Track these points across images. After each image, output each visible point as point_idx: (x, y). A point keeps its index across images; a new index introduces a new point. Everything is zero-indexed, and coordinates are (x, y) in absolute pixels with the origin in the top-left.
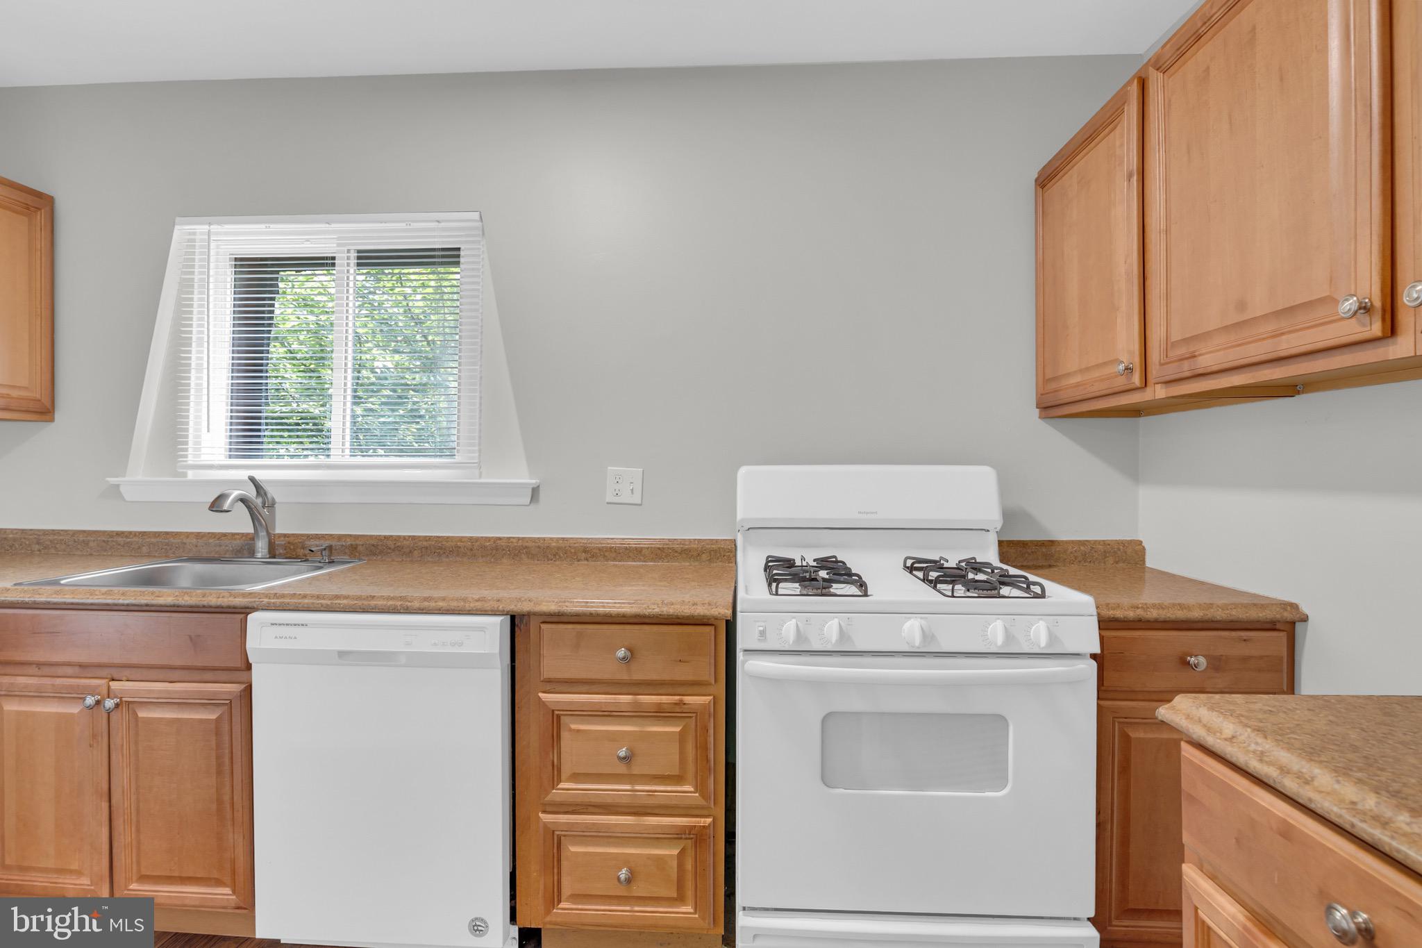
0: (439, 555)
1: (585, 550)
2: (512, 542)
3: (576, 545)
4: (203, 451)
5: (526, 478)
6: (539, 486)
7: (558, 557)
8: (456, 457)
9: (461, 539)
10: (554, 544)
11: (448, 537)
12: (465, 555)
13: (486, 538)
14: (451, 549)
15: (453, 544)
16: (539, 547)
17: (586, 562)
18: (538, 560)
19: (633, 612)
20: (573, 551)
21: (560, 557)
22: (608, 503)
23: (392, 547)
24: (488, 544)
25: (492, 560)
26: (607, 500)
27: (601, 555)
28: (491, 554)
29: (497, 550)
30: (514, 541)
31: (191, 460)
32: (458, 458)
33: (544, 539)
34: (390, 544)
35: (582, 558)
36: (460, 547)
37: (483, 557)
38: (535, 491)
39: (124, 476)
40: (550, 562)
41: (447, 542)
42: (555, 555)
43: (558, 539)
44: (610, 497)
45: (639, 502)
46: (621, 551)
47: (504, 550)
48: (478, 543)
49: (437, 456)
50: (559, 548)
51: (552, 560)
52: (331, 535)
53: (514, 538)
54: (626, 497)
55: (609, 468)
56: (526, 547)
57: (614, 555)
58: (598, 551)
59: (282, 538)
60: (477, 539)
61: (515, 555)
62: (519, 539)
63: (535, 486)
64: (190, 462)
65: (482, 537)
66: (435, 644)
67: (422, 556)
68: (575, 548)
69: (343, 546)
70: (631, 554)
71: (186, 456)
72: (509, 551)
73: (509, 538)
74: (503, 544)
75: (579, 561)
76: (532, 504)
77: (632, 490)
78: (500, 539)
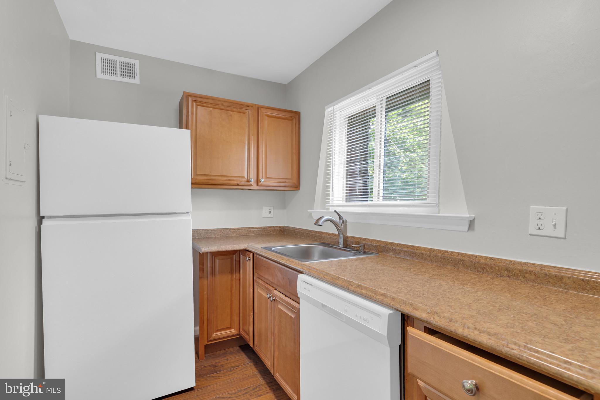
0: (413, 257)
1: (507, 270)
2: (454, 255)
3: (500, 264)
4: (334, 199)
5: (465, 214)
6: (474, 219)
7: (485, 271)
8: (428, 200)
9: (425, 249)
10: (483, 261)
11: (418, 247)
12: (426, 259)
13: (439, 250)
14: (419, 255)
15: (420, 252)
16: (471, 261)
17: (508, 279)
18: (471, 271)
19: (489, 345)
20: (497, 268)
21: (487, 271)
22: (530, 235)
23: (391, 249)
24: (439, 254)
25: (441, 265)
26: (530, 233)
27: (521, 276)
28: (441, 261)
29: (444, 259)
30: (456, 255)
31: (331, 203)
32: (428, 201)
33: (476, 256)
34: (391, 247)
35: (505, 275)
36: (423, 254)
37: (436, 262)
38: (471, 224)
39: (313, 210)
40: (479, 273)
41: (417, 250)
42: (483, 269)
43: (486, 258)
44: (532, 230)
45: (563, 236)
46: (541, 276)
47: (448, 260)
48: (434, 253)
49: (416, 199)
50: (486, 265)
51: (481, 272)
52: (369, 239)
53: (456, 253)
54: (548, 231)
55: (531, 207)
56: (463, 260)
57: (533, 277)
58: (518, 272)
59: (352, 239)
60: (434, 250)
61: (455, 264)
62: (459, 254)
63: (472, 219)
64: (330, 204)
65: (437, 249)
66: (356, 316)
67: (404, 256)
68: (499, 266)
69: (372, 245)
70: (550, 280)
71: (329, 202)
72: (452, 261)
73: (453, 253)
74: (448, 256)
75: (502, 276)
76: (469, 231)
77: (555, 225)
78: (447, 252)
